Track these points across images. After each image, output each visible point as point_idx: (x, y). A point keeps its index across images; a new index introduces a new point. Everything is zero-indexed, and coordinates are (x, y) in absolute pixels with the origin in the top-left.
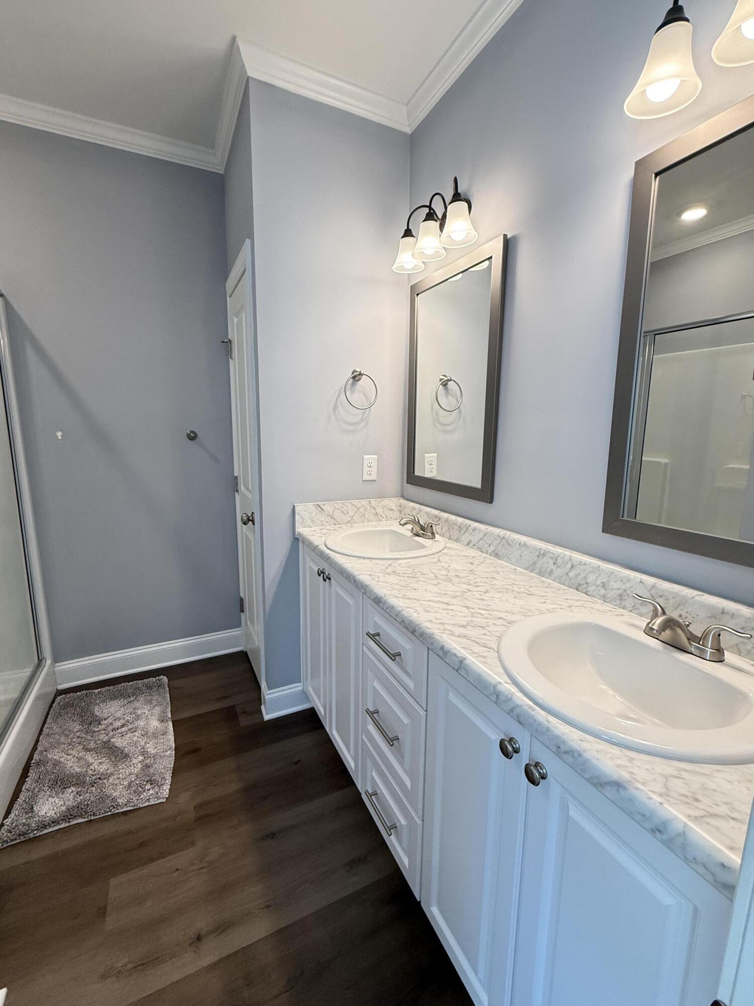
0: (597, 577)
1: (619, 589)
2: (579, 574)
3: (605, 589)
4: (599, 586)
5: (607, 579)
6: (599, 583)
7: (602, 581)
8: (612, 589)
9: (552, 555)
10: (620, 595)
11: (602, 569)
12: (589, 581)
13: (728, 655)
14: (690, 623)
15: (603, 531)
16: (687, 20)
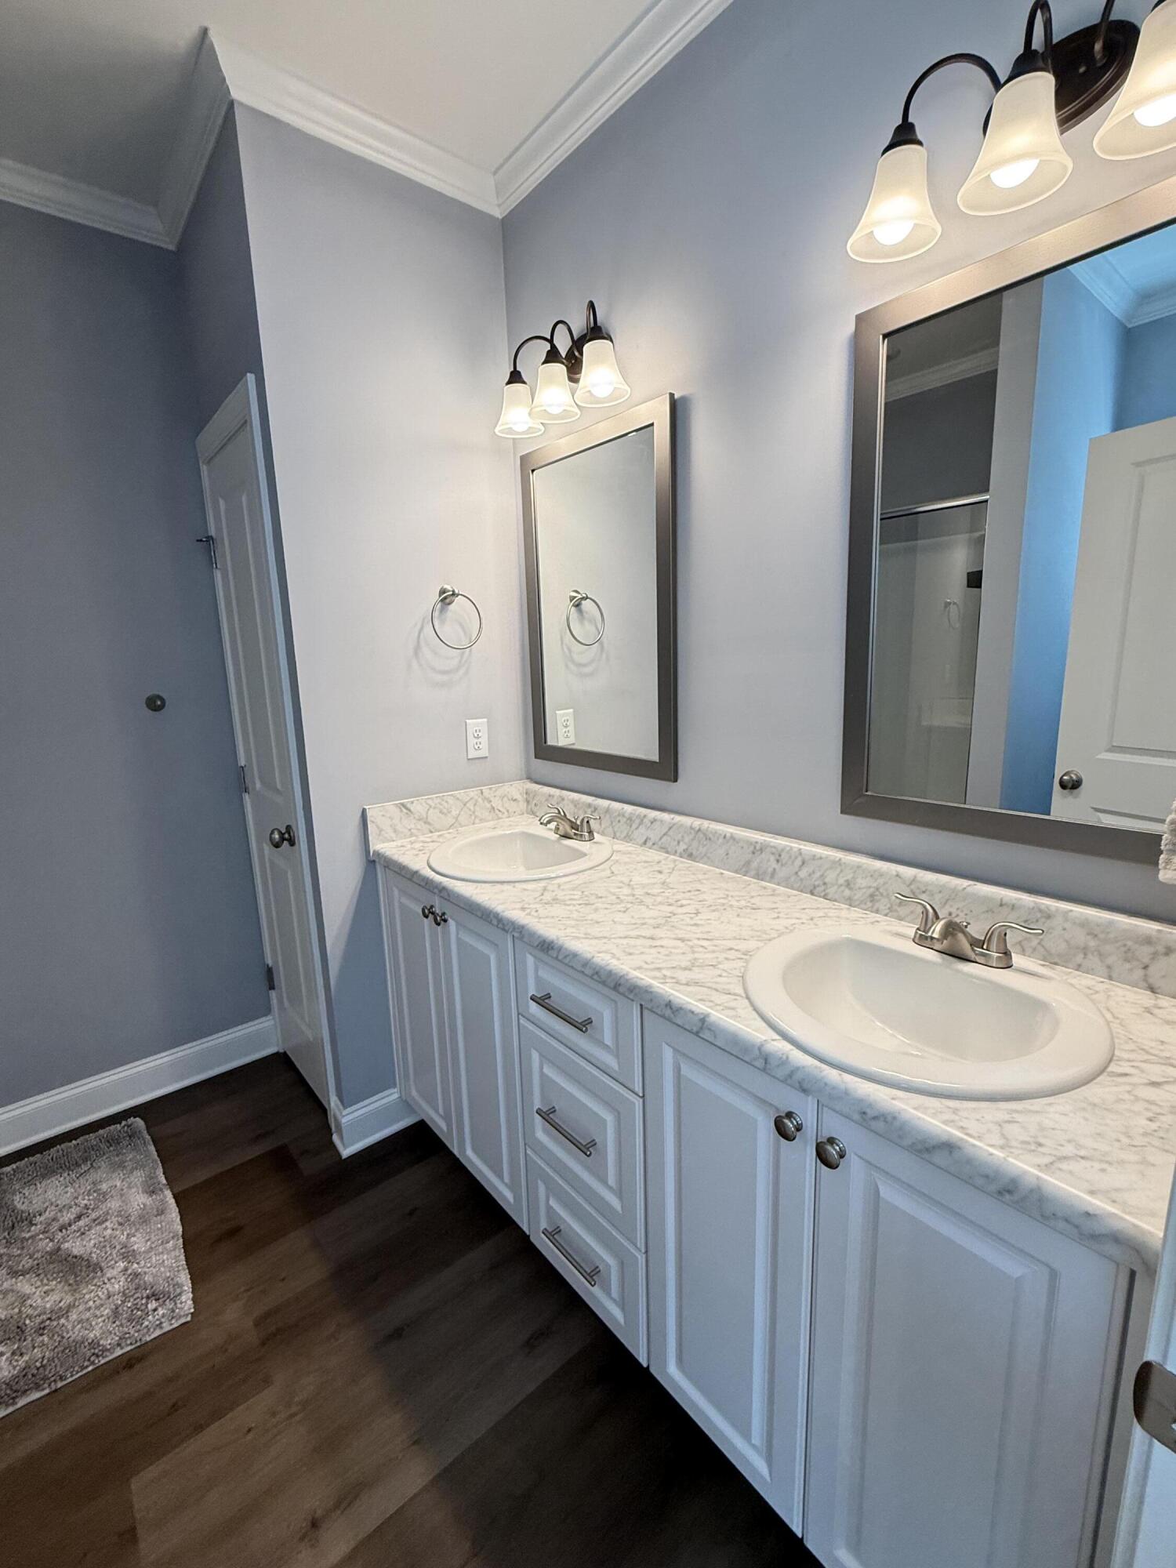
0: (838, 875)
1: (870, 887)
2: (814, 872)
3: (850, 889)
4: (841, 885)
5: (851, 875)
6: (841, 881)
7: (845, 878)
8: (860, 888)
9: (774, 850)
10: (872, 896)
11: (845, 863)
12: (826, 880)
13: (1017, 959)
14: (969, 924)
15: (842, 812)
16: (920, 143)
